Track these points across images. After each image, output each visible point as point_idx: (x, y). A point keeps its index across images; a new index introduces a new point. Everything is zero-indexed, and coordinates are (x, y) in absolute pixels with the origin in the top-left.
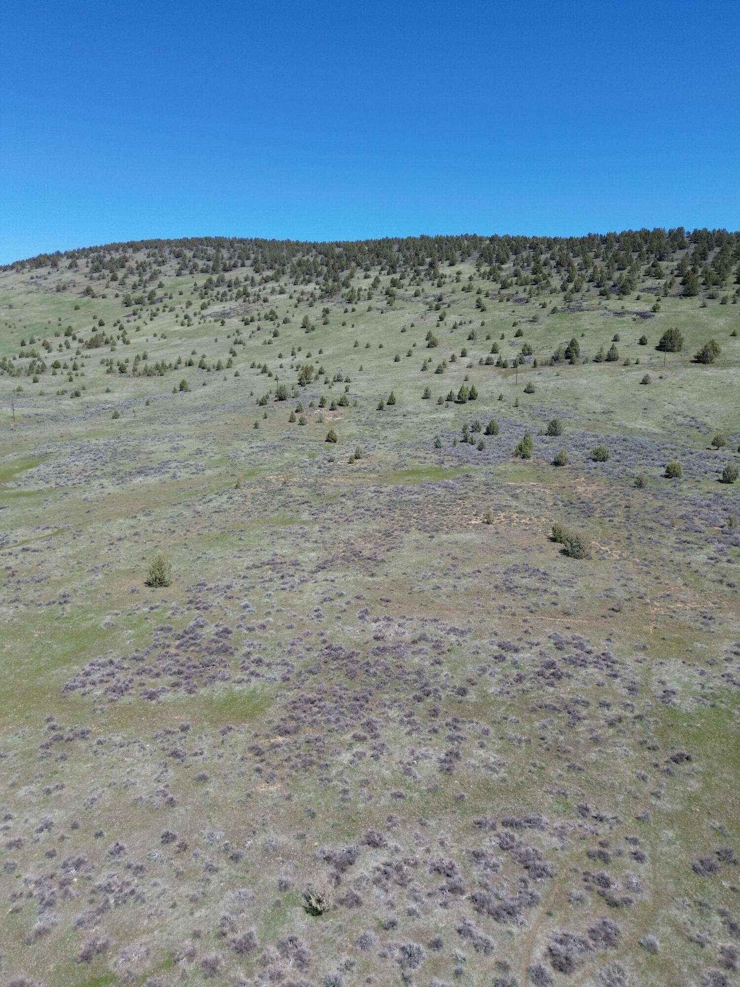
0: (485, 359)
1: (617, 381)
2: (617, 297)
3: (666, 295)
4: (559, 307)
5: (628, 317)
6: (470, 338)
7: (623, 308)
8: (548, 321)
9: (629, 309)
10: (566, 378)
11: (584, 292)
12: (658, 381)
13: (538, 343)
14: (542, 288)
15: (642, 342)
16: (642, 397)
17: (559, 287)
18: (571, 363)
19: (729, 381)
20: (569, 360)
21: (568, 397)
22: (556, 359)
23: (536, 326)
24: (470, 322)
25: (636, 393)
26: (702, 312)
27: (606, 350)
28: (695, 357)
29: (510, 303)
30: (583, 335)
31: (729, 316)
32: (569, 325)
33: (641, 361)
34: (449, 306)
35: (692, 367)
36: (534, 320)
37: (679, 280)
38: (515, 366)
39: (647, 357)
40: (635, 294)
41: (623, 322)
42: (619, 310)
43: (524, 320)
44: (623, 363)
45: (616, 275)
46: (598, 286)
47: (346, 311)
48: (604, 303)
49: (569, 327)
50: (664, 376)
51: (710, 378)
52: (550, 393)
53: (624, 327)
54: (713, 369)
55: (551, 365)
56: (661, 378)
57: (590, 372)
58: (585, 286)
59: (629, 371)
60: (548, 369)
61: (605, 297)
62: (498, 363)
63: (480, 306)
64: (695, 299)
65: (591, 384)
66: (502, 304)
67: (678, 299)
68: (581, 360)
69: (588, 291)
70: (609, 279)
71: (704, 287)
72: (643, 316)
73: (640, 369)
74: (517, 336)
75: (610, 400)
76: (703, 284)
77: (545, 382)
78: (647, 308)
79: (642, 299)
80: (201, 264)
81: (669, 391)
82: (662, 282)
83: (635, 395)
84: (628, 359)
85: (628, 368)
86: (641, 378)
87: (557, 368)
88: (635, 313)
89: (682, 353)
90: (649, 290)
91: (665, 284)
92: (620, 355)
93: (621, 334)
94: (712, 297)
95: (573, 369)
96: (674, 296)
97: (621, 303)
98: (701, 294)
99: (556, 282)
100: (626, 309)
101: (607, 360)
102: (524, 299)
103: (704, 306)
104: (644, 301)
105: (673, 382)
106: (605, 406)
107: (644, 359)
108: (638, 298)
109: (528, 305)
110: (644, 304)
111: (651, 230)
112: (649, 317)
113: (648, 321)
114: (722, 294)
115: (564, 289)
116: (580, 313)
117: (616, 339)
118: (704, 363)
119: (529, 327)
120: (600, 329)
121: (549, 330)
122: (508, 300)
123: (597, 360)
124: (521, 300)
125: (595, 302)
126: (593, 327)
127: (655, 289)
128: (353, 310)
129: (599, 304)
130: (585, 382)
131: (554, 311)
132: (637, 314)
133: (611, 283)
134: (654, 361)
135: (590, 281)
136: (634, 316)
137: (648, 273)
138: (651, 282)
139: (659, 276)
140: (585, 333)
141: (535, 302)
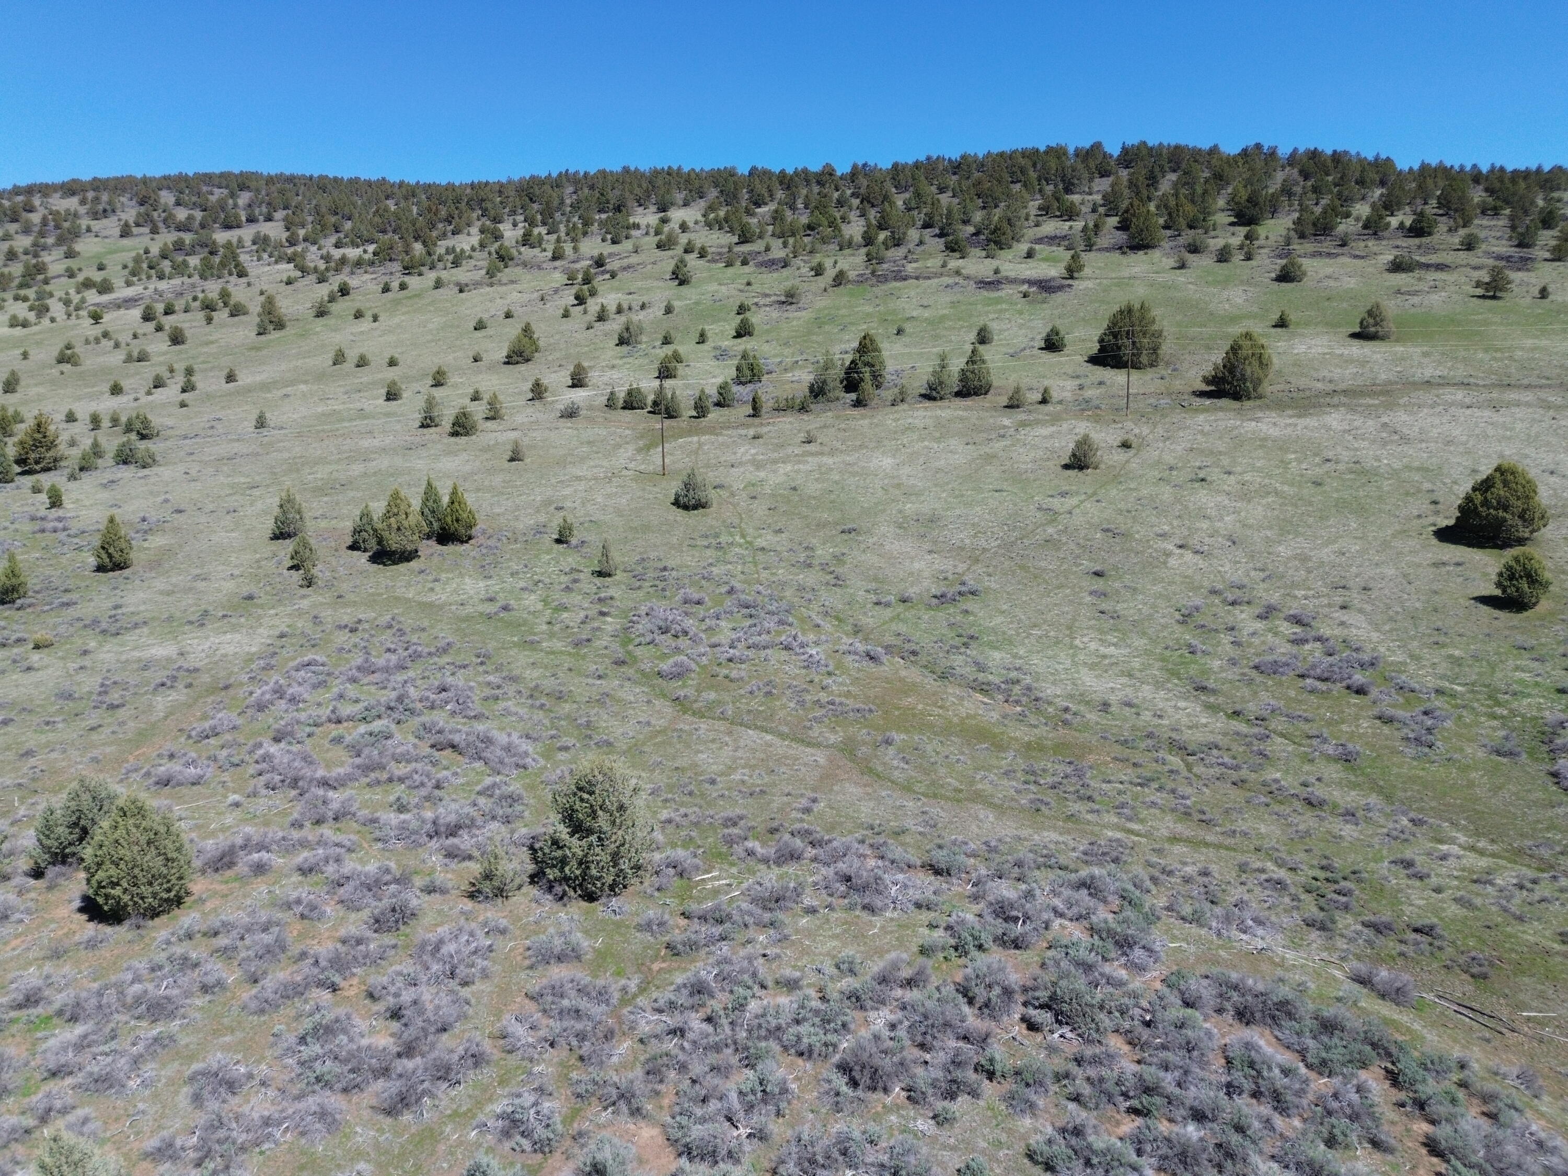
0: (621, 395)
1: (989, 458)
2: (984, 253)
3: (1089, 247)
4: (852, 275)
5: (1008, 291)
6: (622, 342)
7: (997, 272)
8: (822, 302)
9: (1012, 274)
10: (833, 452)
11: (911, 246)
12: (1120, 456)
13: (787, 351)
14: (824, 241)
15: (1052, 344)
16: (1078, 520)
17: (858, 238)
18: (858, 403)
19: (1345, 455)
20: (853, 396)
21: (821, 525)
22: (818, 391)
23: (792, 312)
24: (643, 307)
25: (1056, 503)
26: (1180, 277)
27: (957, 364)
28: (1207, 381)
29: (746, 269)
30: (899, 332)
31: (1248, 283)
32: (869, 309)
33: (1055, 395)
34: (613, 277)
35: (1206, 410)
36: (790, 299)
37: (1113, 221)
38: (701, 410)
39: (1071, 384)
40: (1024, 247)
41: (999, 301)
42: (990, 277)
43: (768, 300)
44: (1004, 401)
45: (978, 216)
46: (941, 235)
47: (386, 289)
48: (954, 264)
49: (869, 315)
50: (1135, 442)
51: (1283, 446)
52: (760, 509)
53: (1001, 311)
54: (1272, 416)
55: (803, 409)
56: (1126, 445)
57: (910, 428)
58: (913, 234)
59: (1023, 424)
60: (789, 423)
61: (957, 255)
62: (655, 403)
63: (680, 278)
64: (1156, 254)
65: (906, 470)
66: (730, 270)
67: (1116, 255)
68: (888, 394)
69: (921, 243)
70: (966, 222)
71: (1168, 233)
72: (1046, 286)
73: (1055, 419)
74: (739, 335)
75: (963, 537)
76: (1167, 227)
77: (759, 466)
78: (1054, 271)
79: (1038, 256)
80: (181, 214)
81: (1166, 493)
82: (1079, 225)
83: (1052, 515)
84: (1017, 390)
85: (1020, 415)
86: (1066, 447)
87: (810, 422)
88: (1024, 281)
89: (1162, 370)
90: (1052, 240)
91: (1085, 229)
92: (995, 383)
93: (994, 326)
94: (1194, 249)
95: (861, 420)
96: (1107, 250)
97: (991, 264)
98: (1166, 244)
99: (855, 229)
100: (1003, 274)
101: (959, 394)
102: (780, 260)
103: (1182, 266)
104: (1045, 260)
105: (1169, 459)
106: (946, 565)
107: (1063, 389)
108: (1030, 255)
109: (786, 272)
110: (1044, 265)
111: (1042, 148)
112: (1061, 288)
113: (1059, 297)
114: (1214, 243)
115: (868, 240)
116: (898, 284)
117: (983, 338)
118: (1236, 396)
119: (775, 315)
120: (943, 318)
121: (819, 322)
122: (745, 263)
123: (931, 395)
124: (773, 262)
125: (934, 263)
126: (926, 314)
127: (1064, 238)
128: (403, 287)
129: (943, 266)
130: (887, 462)
131: (839, 280)
132: (1030, 283)
133: (971, 229)
134: (1089, 393)
135: (926, 226)
136: (1025, 287)
137: (1045, 210)
138: (1051, 227)
139: (1070, 214)
140: (908, 327)
141: (802, 266)
